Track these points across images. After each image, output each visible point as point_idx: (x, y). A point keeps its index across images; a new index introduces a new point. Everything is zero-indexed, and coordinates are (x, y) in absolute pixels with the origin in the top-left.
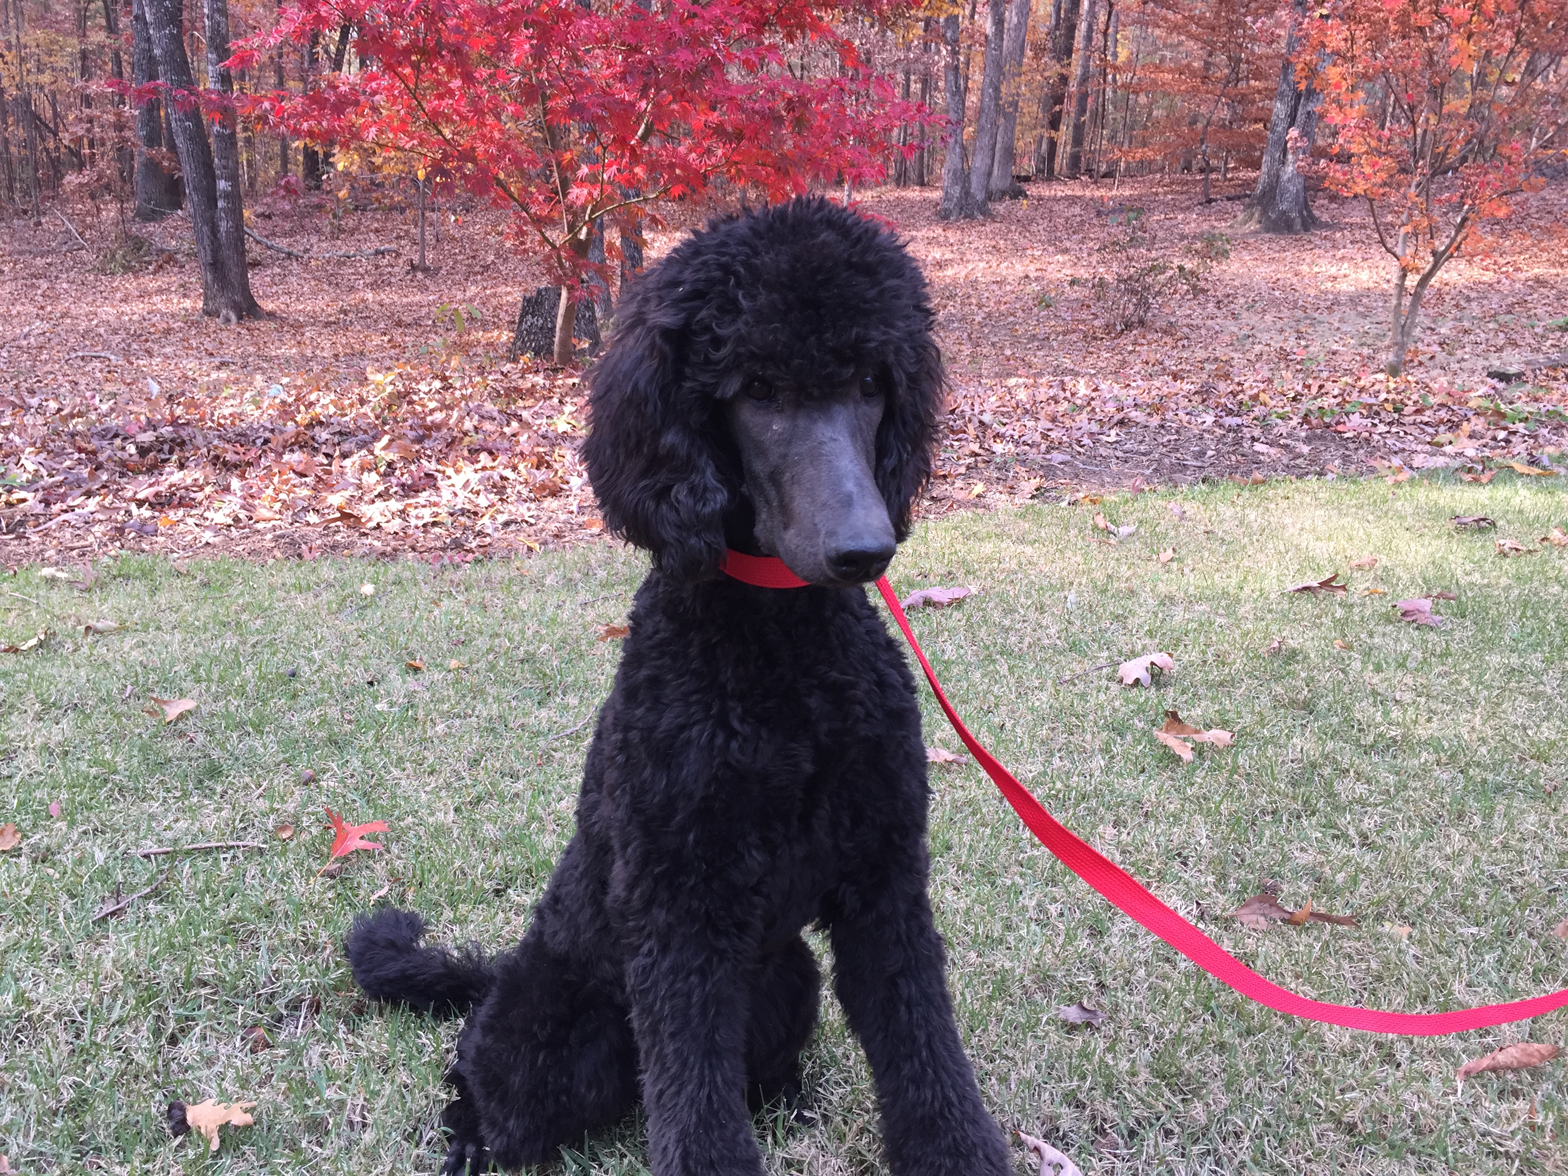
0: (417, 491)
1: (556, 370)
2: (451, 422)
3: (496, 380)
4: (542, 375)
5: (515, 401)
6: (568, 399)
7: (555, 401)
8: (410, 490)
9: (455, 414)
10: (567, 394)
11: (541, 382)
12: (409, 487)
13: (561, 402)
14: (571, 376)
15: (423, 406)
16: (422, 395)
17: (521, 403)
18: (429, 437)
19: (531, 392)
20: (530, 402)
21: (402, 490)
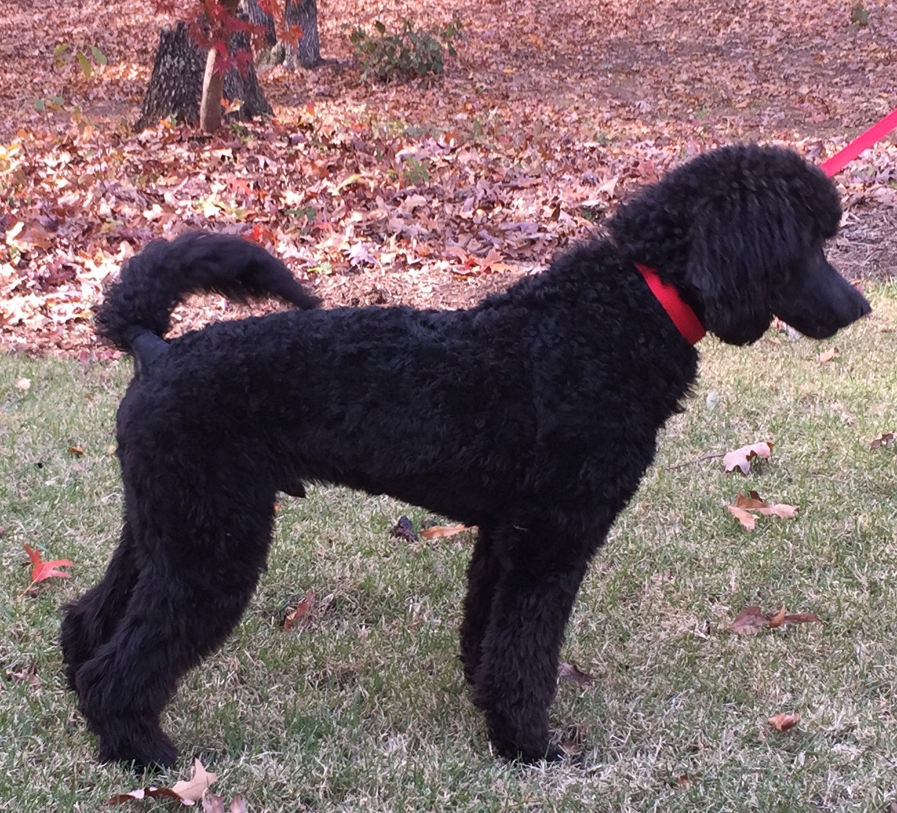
0: (55, 285)
1: (202, 140)
2: (86, 204)
3: (133, 152)
4: (186, 145)
5: (155, 179)
6: (215, 175)
7: (202, 177)
8: (46, 284)
9: (90, 196)
10: (215, 169)
11: (186, 154)
12: (47, 280)
13: (208, 179)
14: (220, 147)
15: (52, 184)
16: (50, 171)
17: (162, 181)
18: (63, 222)
19: (174, 167)
20: (173, 180)
21: (40, 283)
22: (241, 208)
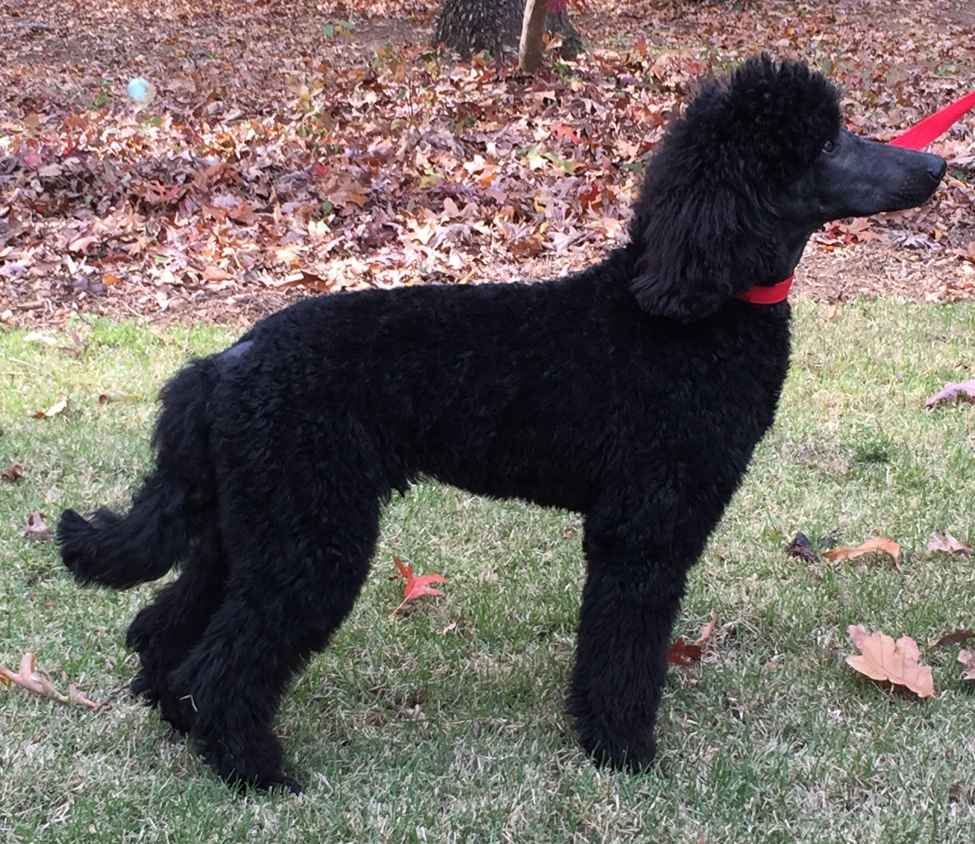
0: (375, 247)
1: (520, 80)
2: (400, 153)
3: (445, 93)
4: (504, 86)
5: (472, 123)
6: (538, 121)
7: (523, 123)
8: (367, 246)
9: (404, 143)
10: (537, 114)
11: (504, 97)
12: (366, 240)
13: (529, 124)
14: (542, 89)
15: (358, 128)
16: (355, 113)
17: (481, 126)
18: (376, 174)
19: (492, 111)
20: (492, 126)
21: (359, 245)
22: (570, 160)
